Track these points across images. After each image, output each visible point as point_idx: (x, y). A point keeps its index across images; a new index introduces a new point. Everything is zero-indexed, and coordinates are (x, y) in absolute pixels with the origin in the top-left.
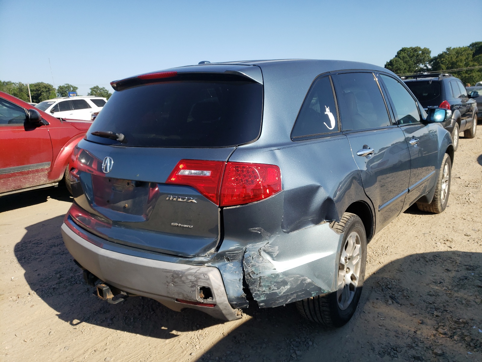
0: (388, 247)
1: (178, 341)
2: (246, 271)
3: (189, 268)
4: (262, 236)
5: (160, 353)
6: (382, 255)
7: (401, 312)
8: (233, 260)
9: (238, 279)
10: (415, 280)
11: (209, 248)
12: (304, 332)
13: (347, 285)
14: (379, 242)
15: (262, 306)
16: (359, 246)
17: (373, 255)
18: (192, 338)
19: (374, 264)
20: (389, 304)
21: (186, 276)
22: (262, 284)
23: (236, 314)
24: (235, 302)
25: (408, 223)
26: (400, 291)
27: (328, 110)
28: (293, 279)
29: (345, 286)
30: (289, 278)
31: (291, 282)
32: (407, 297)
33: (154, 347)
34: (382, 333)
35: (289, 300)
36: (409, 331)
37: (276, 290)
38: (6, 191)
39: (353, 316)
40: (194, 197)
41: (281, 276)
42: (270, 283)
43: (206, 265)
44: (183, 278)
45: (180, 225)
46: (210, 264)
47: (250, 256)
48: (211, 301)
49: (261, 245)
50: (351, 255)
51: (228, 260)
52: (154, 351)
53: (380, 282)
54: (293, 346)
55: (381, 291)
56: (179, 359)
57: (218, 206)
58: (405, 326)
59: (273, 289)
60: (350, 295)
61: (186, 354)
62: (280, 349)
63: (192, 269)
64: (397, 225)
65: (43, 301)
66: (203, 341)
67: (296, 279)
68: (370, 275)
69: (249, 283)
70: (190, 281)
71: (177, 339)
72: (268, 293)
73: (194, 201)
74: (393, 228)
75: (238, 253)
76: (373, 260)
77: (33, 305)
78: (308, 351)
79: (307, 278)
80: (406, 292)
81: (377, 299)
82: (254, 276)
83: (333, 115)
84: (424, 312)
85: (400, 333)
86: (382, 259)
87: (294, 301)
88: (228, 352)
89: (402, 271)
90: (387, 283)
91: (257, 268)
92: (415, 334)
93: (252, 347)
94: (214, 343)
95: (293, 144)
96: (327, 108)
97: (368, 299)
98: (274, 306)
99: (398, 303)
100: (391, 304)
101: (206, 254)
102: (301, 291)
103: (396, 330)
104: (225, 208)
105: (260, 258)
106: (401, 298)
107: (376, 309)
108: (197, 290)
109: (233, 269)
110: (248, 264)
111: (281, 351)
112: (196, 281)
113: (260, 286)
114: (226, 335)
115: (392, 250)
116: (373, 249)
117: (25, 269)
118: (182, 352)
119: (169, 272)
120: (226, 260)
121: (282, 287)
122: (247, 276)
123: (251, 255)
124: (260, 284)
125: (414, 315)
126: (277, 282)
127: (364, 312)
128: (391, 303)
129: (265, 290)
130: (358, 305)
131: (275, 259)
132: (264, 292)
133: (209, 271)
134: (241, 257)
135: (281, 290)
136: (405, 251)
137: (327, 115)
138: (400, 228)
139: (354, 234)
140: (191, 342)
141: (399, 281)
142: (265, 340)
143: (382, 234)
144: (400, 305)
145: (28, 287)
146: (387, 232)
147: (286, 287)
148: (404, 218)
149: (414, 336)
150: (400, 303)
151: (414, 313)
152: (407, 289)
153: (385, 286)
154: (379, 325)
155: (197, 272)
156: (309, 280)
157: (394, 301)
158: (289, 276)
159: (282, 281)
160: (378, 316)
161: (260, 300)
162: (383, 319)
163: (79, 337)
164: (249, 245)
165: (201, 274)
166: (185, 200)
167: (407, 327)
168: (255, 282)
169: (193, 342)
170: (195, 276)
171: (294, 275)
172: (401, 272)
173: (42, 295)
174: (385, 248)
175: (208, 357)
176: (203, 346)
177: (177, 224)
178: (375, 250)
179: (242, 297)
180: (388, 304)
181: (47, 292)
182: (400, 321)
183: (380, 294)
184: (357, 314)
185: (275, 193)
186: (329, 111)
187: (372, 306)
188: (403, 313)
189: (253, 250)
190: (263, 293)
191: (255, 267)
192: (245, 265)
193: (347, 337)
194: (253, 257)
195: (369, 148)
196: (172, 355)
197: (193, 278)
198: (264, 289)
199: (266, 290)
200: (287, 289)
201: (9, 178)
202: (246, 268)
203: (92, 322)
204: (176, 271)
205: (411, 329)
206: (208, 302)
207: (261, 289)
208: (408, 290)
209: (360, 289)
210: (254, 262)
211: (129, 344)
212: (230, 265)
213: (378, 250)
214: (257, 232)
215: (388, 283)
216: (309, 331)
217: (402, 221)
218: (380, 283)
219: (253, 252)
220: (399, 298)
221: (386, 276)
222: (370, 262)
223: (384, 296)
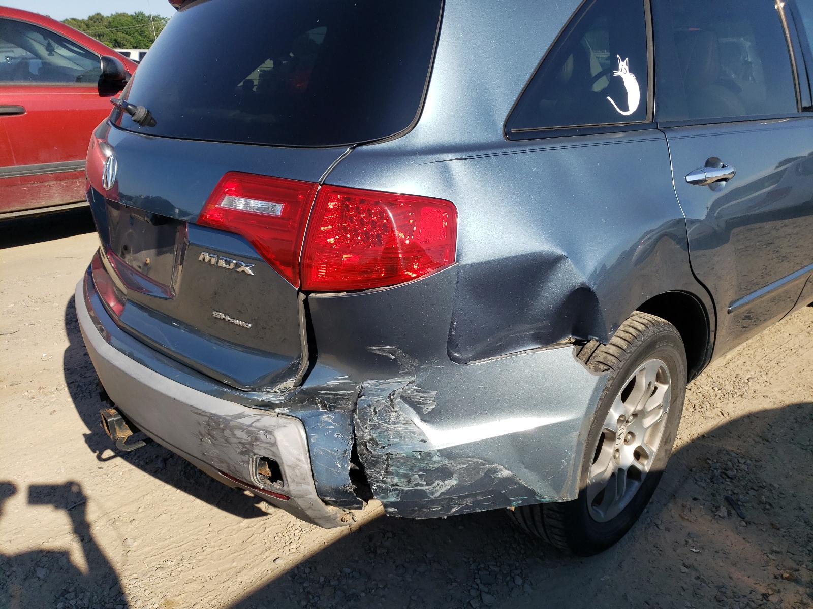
0: (750, 380)
1: (263, 526)
2: (358, 435)
3: (241, 414)
4: (397, 365)
5: (222, 547)
6: (733, 395)
7: (744, 541)
8: (335, 407)
9: (341, 451)
10: (796, 467)
11: (283, 377)
12: (512, 551)
13: (620, 470)
14: (732, 366)
15: (392, 513)
16: (663, 388)
17: (712, 394)
18: (290, 526)
19: (708, 414)
20: (720, 516)
21: (232, 429)
22: (393, 469)
23: (339, 519)
24: (332, 497)
25: (810, 329)
26: (752, 488)
27: (623, 66)
28: (465, 466)
29: (613, 475)
30: (455, 462)
31: (460, 473)
32: (768, 507)
33: (216, 530)
34: (685, 586)
35: (454, 510)
36: (751, 592)
37: (423, 485)
38: (71, 201)
39: (630, 532)
40: (248, 260)
41: (436, 458)
42: (411, 470)
43: (277, 410)
44: (227, 433)
45: (228, 318)
46: (285, 410)
47: (370, 406)
48: (279, 489)
49: (398, 384)
50: (639, 408)
51: (324, 406)
52: (213, 541)
53: (710, 460)
54: (478, 582)
55: (709, 481)
56: (251, 566)
57: (297, 289)
58: (746, 578)
59: (415, 482)
60: (626, 491)
61: (267, 558)
62: (452, 582)
63: (247, 416)
64: (783, 331)
65: (72, 406)
66: (308, 535)
67: (476, 468)
68: (693, 440)
69: (366, 462)
70: (238, 441)
71: (262, 523)
72: (405, 489)
73: (248, 270)
74: (772, 336)
75: (345, 396)
76: (709, 405)
77: (55, 411)
78: (508, 597)
79: (501, 467)
80: (768, 494)
81: (695, 499)
82: (374, 450)
83: (635, 81)
84: (800, 549)
85: (729, 593)
86: (731, 405)
87: (467, 511)
88: (347, 570)
89: (770, 440)
90: (727, 465)
91: (383, 434)
92: (764, 601)
93: (397, 567)
94: (326, 544)
95: (509, 146)
96: (623, 61)
97: (673, 497)
98: (418, 517)
99: (742, 517)
100: (723, 518)
101: (276, 389)
102: (483, 494)
103: (721, 584)
104: (312, 295)
105: (393, 414)
106: (752, 506)
107: (685, 523)
108: (252, 461)
109: (332, 427)
110: (364, 421)
111: (454, 587)
112: (250, 443)
113: (388, 473)
114: (355, 529)
115: (758, 387)
116: (715, 381)
117: (70, 340)
118: (262, 553)
119: (203, 415)
120: (320, 406)
121: (437, 482)
122: (360, 448)
123: (371, 404)
124: (387, 468)
125: (774, 554)
126: (427, 471)
127: (658, 527)
128: (726, 514)
129: (399, 484)
130: (648, 506)
131: (427, 419)
132: (397, 487)
133: (279, 426)
134: (350, 406)
135: (434, 487)
136: (790, 392)
137: (620, 80)
138: (788, 339)
139: (653, 364)
140: (285, 533)
141: (758, 464)
142: (428, 555)
143: (744, 349)
144: (744, 524)
145: (61, 376)
146: (757, 344)
147: (446, 482)
148: (804, 316)
149: (760, 605)
150: (747, 519)
151: (775, 548)
152: (770, 485)
153: (720, 471)
154: (684, 565)
155: (254, 425)
156: (505, 473)
157: (733, 512)
158: (458, 460)
159: (437, 470)
160: (687, 542)
161: (387, 500)
162: (698, 550)
163: (99, 486)
164: (369, 382)
165: (260, 430)
166: (232, 266)
167: (751, 581)
168: (376, 462)
169: (288, 533)
170: (249, 433)
171: (469, 459)
172: (768, 443)
173: (75, 394)
174: (743, 381)
175: (305, 573)
176: (303, 547)
177: (223, 316)
178: (718, 383)
179: (346, 491)
180: (717, 517)
181: (85, 388)
182: (734, 565)
183: (704, 488)
184: (639, 527)
185: (434, 271)
186: (627, 68)
187: (680, 515)
188: (748, 545)
189: (377, 392)
190: (394, 488)
191: (380, 430)
192: (357, 423)
193: (602, 579)
194: (375, 409)
195: (724, 167)
196: (242, 556)
197: (244, 437)
198: (396, 480)
199: (401, 482)
200: (449, 487)
201: (75, 179)
202: (360, 430)
203: (132, 459)
204: (215, 415)
205: (756, 586)
206: (274, 489)
207: (389, 480)
208: (775, 488)
209: (655, 476)
210: (378, 419)
211: (176, 516)
212: (327, 418)
213: (727, 382)
214: (387, 354)
215: (729, 463)
216: (523, 551)
217: (796, 322)
218: (710, 462)
219: (376, 399)
220: (749, 505)
221: (729, 448)
222: (702, 409)
223: (713, 495)
